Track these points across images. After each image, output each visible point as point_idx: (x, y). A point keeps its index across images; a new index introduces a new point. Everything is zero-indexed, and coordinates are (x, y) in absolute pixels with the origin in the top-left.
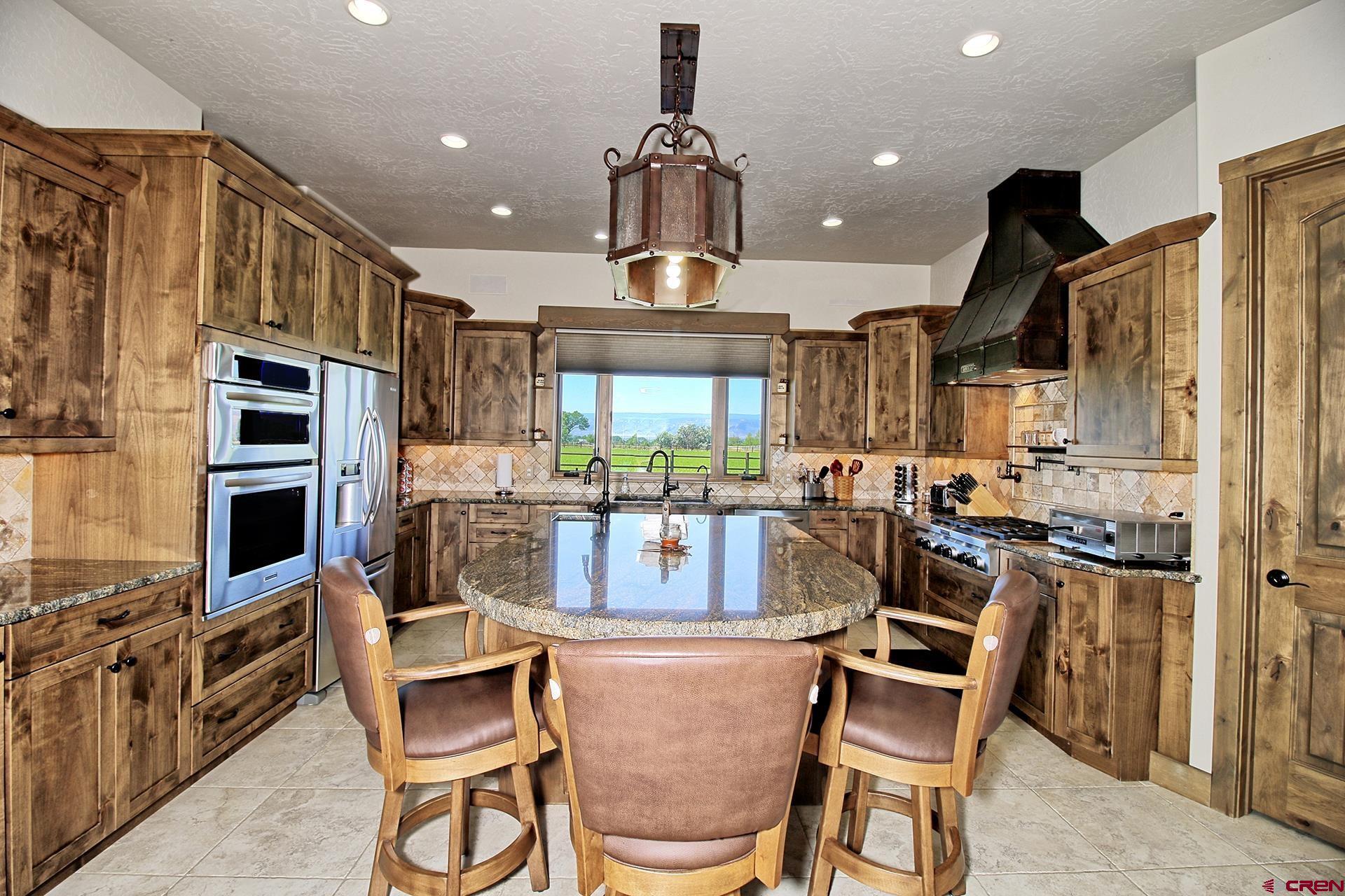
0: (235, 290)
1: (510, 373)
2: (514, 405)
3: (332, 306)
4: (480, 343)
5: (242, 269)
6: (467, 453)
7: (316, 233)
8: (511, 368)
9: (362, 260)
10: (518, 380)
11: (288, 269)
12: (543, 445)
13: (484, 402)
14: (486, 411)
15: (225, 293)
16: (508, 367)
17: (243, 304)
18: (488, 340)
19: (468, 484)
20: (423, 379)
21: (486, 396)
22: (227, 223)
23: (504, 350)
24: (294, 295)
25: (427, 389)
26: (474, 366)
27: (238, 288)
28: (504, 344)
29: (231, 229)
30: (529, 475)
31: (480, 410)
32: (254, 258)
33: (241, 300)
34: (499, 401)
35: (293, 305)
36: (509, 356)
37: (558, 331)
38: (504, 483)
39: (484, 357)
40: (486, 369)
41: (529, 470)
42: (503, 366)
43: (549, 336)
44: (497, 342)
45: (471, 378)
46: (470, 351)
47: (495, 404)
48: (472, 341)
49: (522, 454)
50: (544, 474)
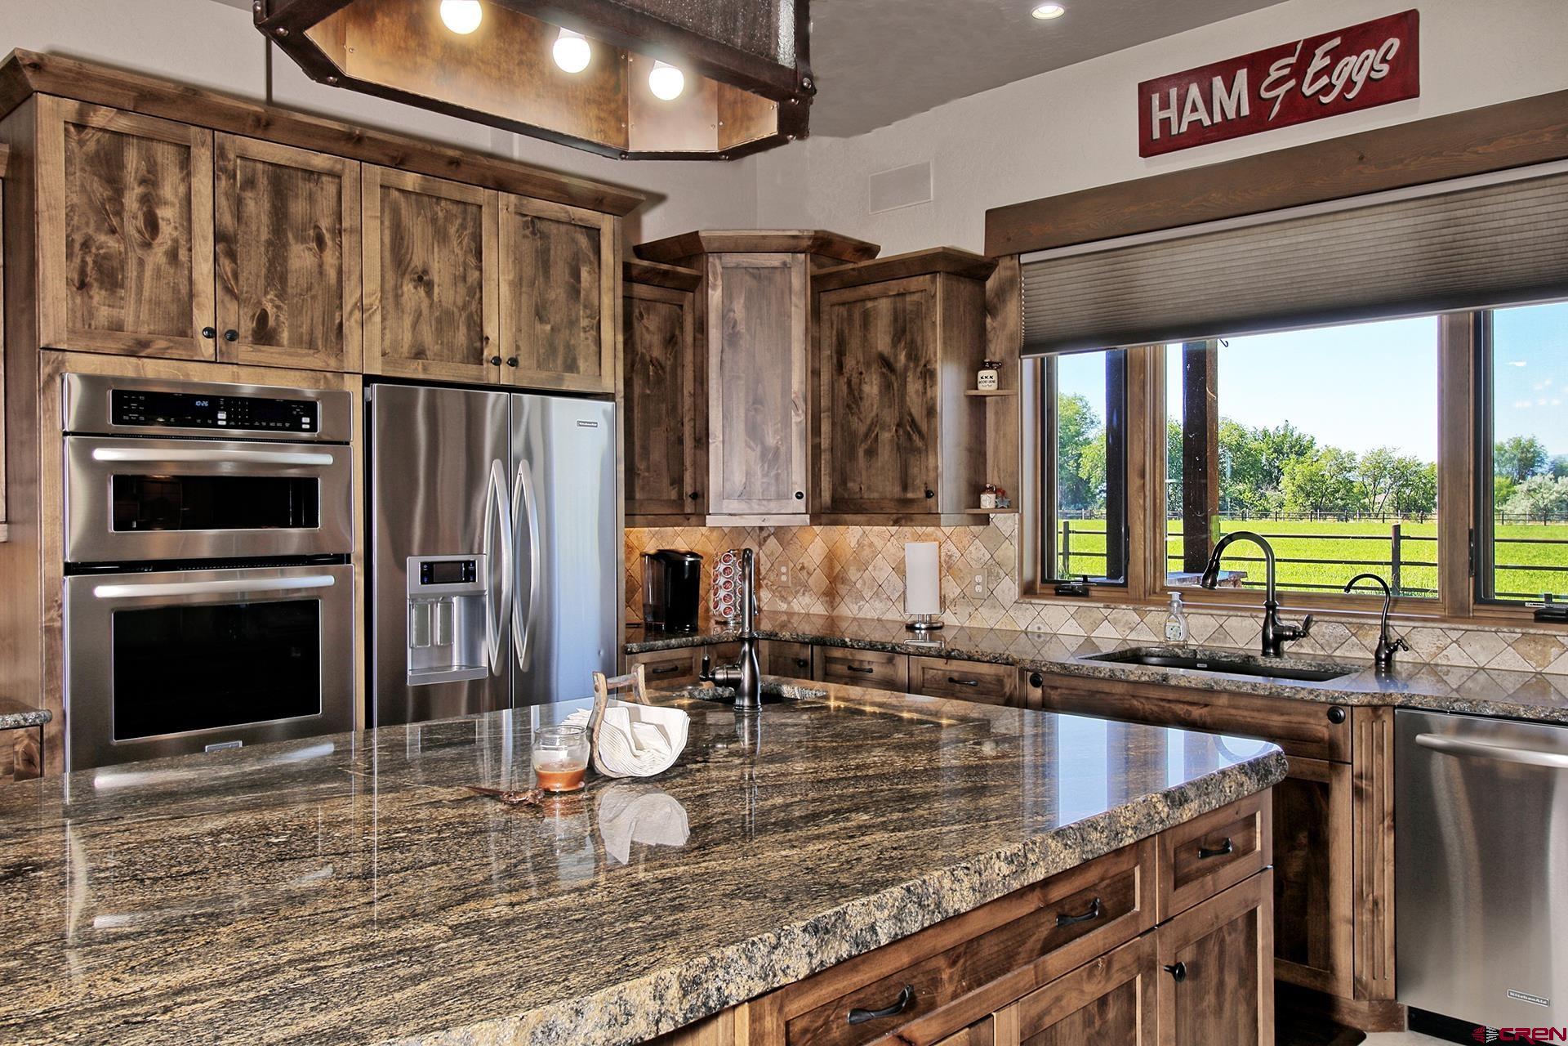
0: (122, 286)
1: (906, 369)
2: (915, 437)
3: (398, 287)
4: (857, 316)
5: (139, 252)
6: (875, 540)
7: (338, 167)
8: (909, 357)
9: (483, 195)
10: (921, 382)
11: (265, 235)
12: (1005, 522)
13: (867, 435)
14: (871, 453)
15: (98, 295)
16: (902, 357)
17: (145, 308)
18: (870, 304)
19: (877, 604)
20: (751, 400)
21: (868, 422)
22: (95, 185)
23: (895, 320)
24: (283, 279)
25: (759, 418)
26: (850, 363)
27: (132, 283)
28: (895, 309)
29: (107, 193)
30: (979, 589)
31: (861, 453)
32: (167, 232)
33: (139, 301)
34: (890, 430)
35: (281, 295)
36: (904, 331)
37: (1025, 258)
38: (922, 605)
39: (865, 339)
40: (868, 365)
41: (979, 579)
42: (896, 356)
43: (1008, 273)
44: (884, 305)
45: (845, 388)
46: (842, 331)
47: (886, 436)
48: (843, 311)
49: (965, 542)
50: (1009, 589)
